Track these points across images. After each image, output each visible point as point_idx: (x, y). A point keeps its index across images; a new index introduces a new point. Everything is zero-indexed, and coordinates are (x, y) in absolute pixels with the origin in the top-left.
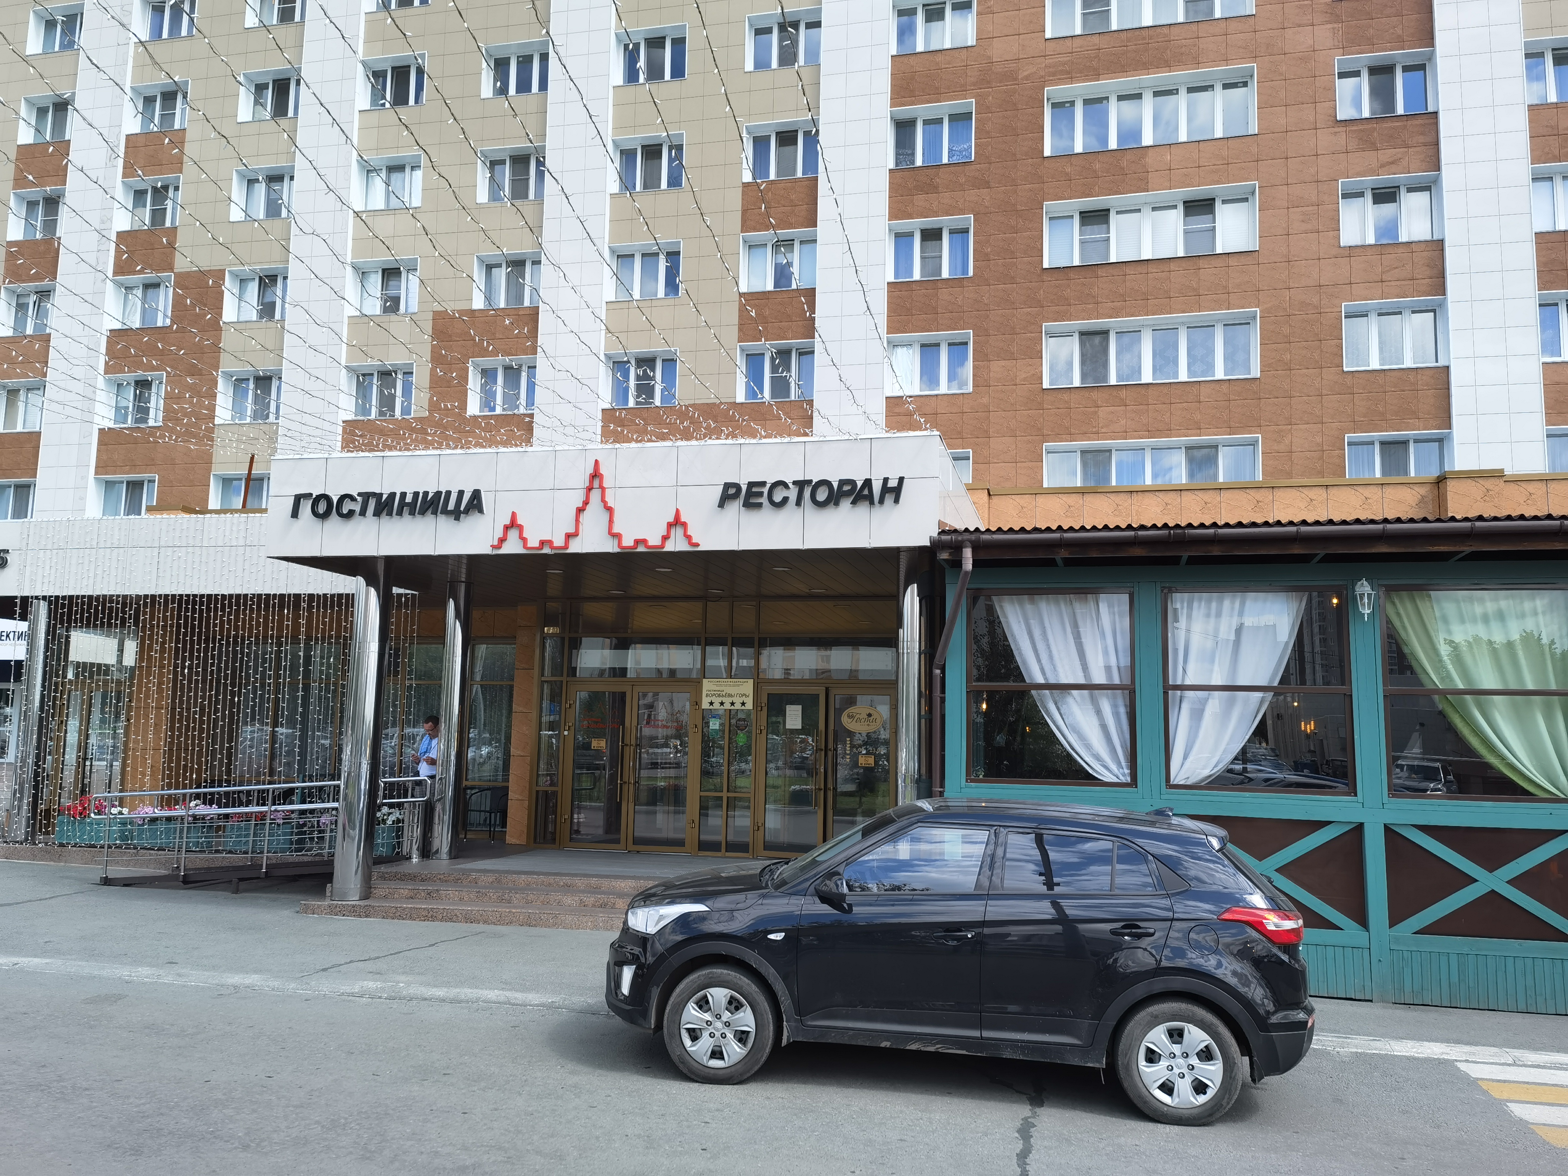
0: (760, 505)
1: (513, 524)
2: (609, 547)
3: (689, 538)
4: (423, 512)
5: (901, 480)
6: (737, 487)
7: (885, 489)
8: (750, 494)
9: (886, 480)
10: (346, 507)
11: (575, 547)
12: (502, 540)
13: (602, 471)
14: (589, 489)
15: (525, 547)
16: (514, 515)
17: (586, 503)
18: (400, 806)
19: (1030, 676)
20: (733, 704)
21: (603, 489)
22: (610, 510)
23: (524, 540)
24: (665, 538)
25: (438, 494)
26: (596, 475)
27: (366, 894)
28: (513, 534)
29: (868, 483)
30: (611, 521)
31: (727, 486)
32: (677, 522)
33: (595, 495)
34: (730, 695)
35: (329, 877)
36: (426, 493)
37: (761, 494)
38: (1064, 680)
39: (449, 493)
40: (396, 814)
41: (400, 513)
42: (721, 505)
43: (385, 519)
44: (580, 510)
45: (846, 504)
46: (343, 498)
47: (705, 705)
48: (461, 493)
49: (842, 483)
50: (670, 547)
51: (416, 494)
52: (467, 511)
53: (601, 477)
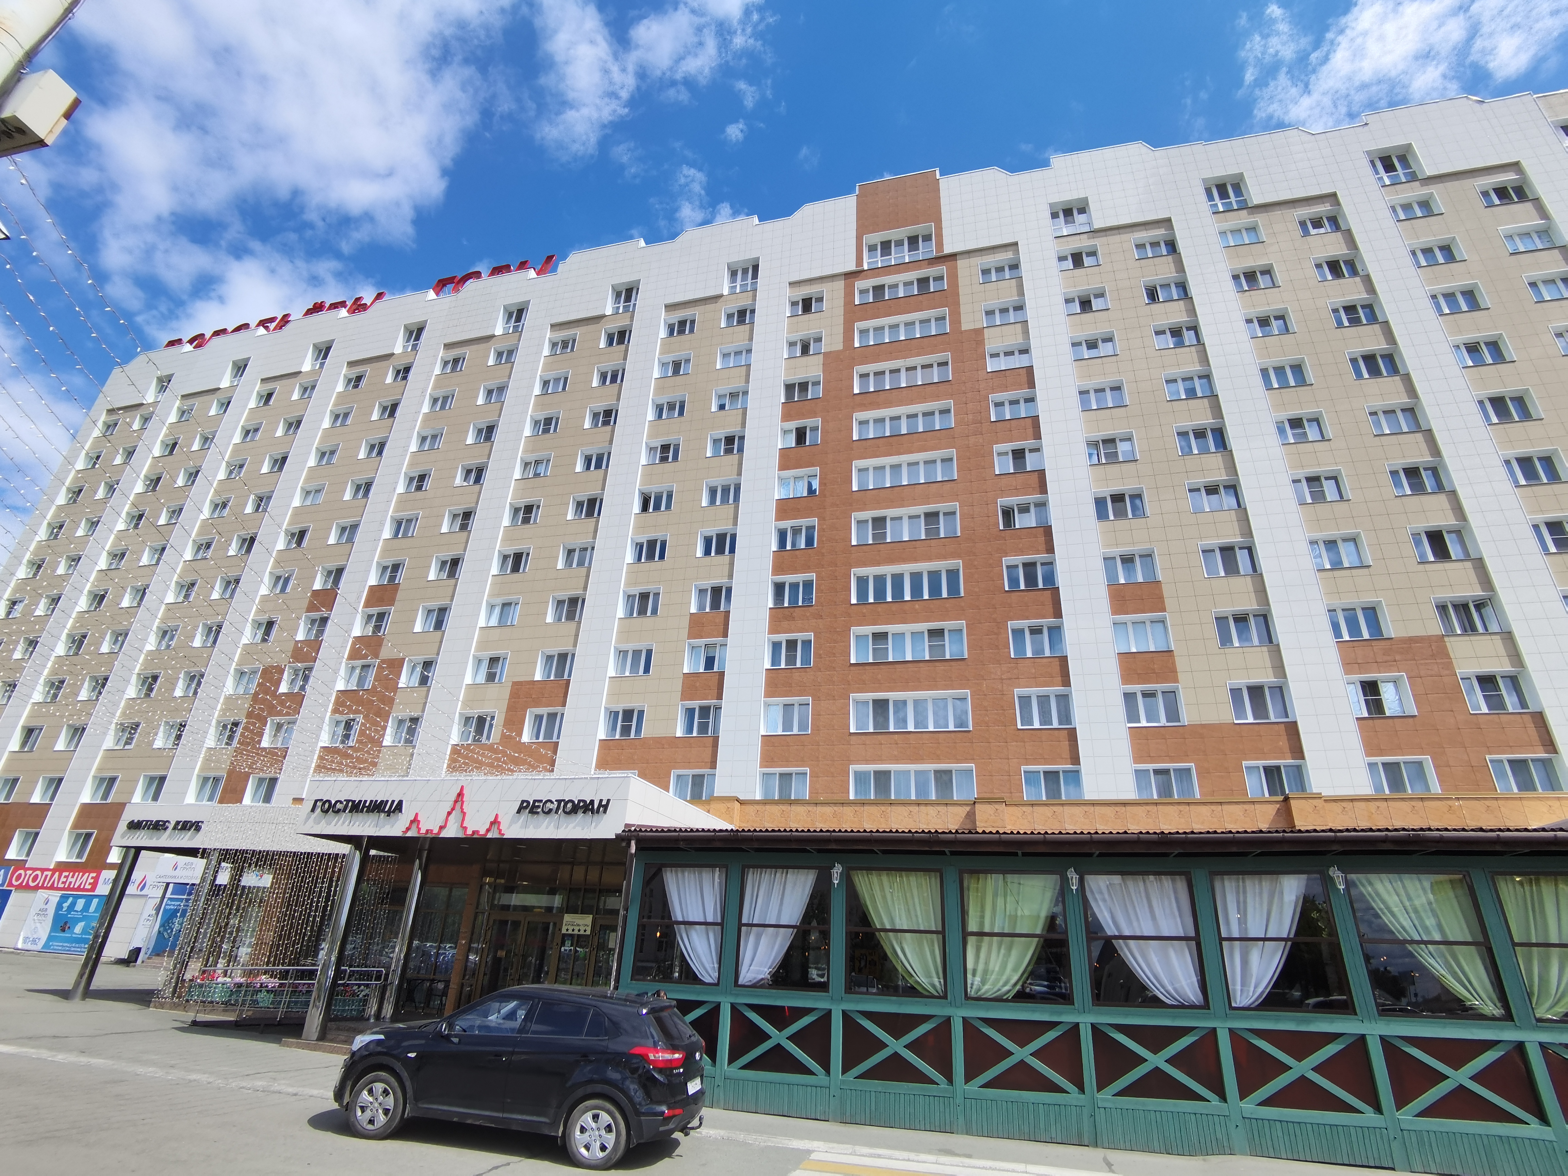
0: (538, 813)
1: (415, 821)
2: (461, 835)
3: (500, 830)
4: (373, 811)
5: (608, 801)
6: (528, 802)
7: (600, 805)
8: (534, 806)
9: (601, 801)
10: (339, 806)
11: (445, 834)
12: (408, 829)
13: (465, 792)
14: (456, 802)
15: (419, 832)
16: (417, 815)
17: (453, 809)
18: (367, 986)
19: (676, 917)
20: (579, 930)
21: (463, 802)
22: (464, 814)
23: (419, 829)
24: (488, 830)
25: (382, 801)
26: (460, 794)
27: (322, 1037)
28: (414, 826)
29: (592, 802)
30: (463, 820)
31: (523, 802)
32: (495, 822)
33: (459, 805)
34: (579, 925)
35: (302, 1026)
36: (376, 801)
37: (538, 807)
38: (691, 919)
39: (387, 801)
40: (367, 991)
41: (362, 811)
42: (519, 812)
43: (355, 814)
44: (449, 813)
45: (580, 815)
46: (337, 802)
47: (564, 931)
48: (393, 802)
49: (579, 801)
50: (489, 836)
51: (371, 801)
52: (394, 812)
53: (463, 795)
